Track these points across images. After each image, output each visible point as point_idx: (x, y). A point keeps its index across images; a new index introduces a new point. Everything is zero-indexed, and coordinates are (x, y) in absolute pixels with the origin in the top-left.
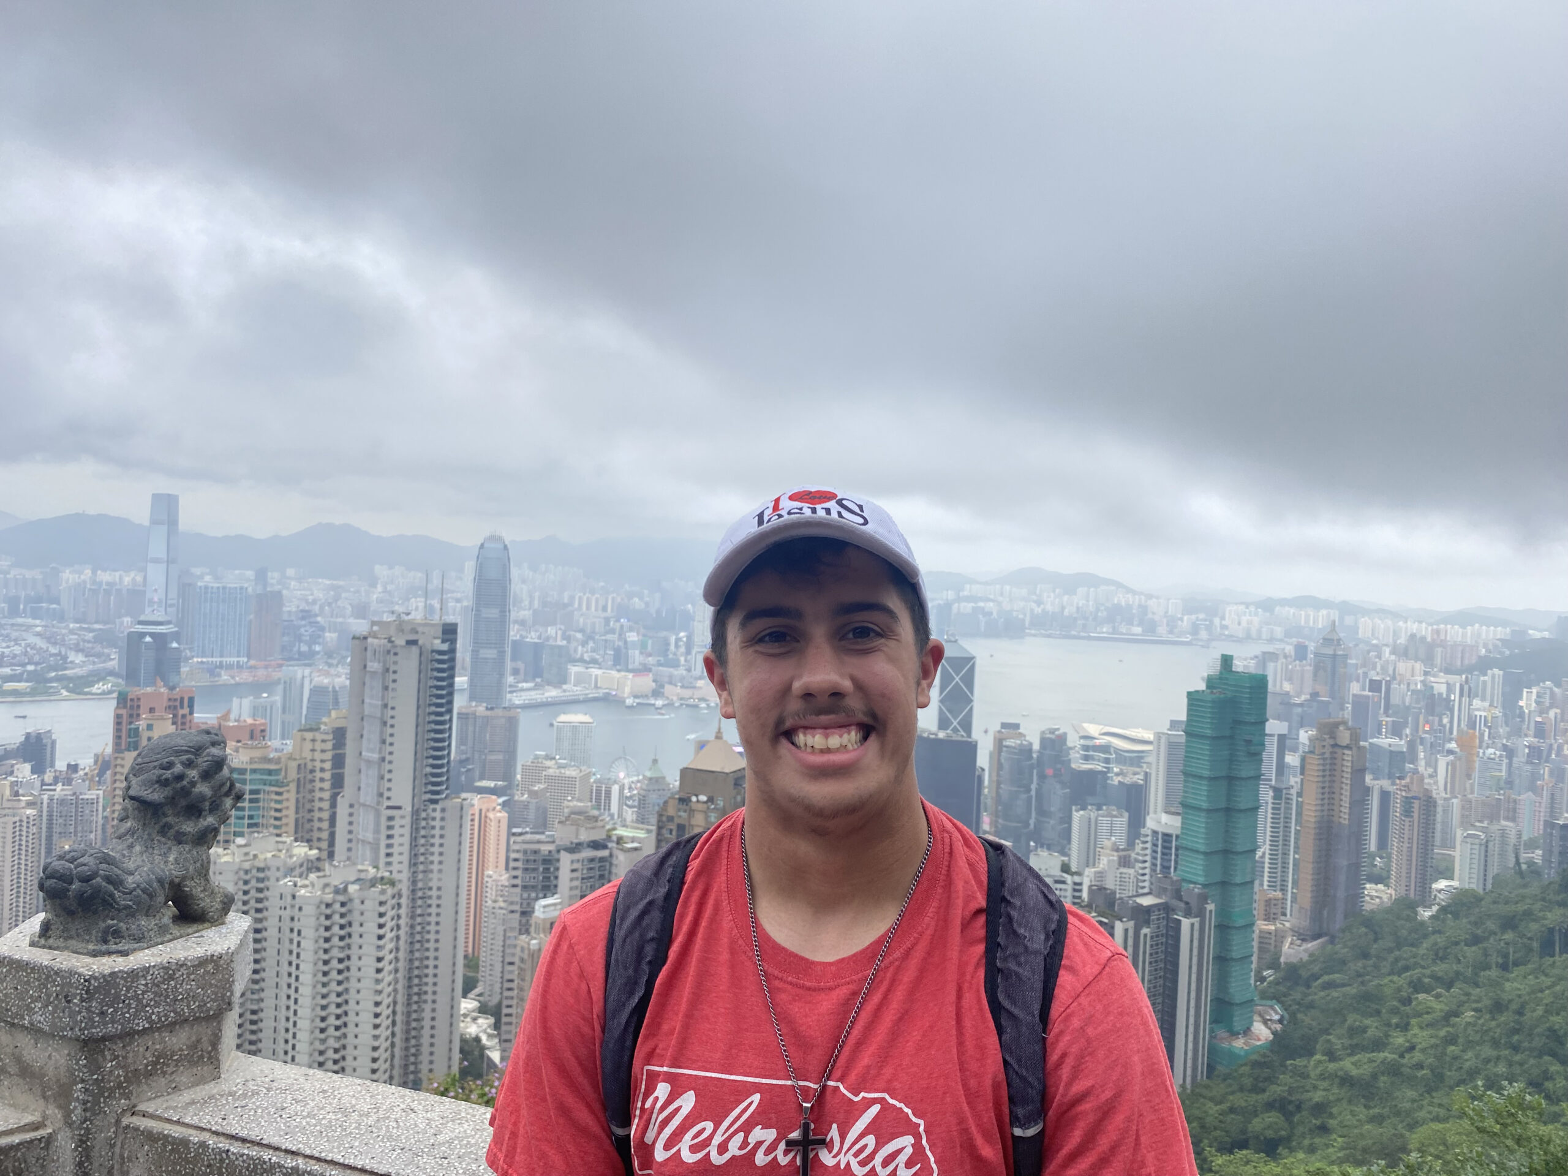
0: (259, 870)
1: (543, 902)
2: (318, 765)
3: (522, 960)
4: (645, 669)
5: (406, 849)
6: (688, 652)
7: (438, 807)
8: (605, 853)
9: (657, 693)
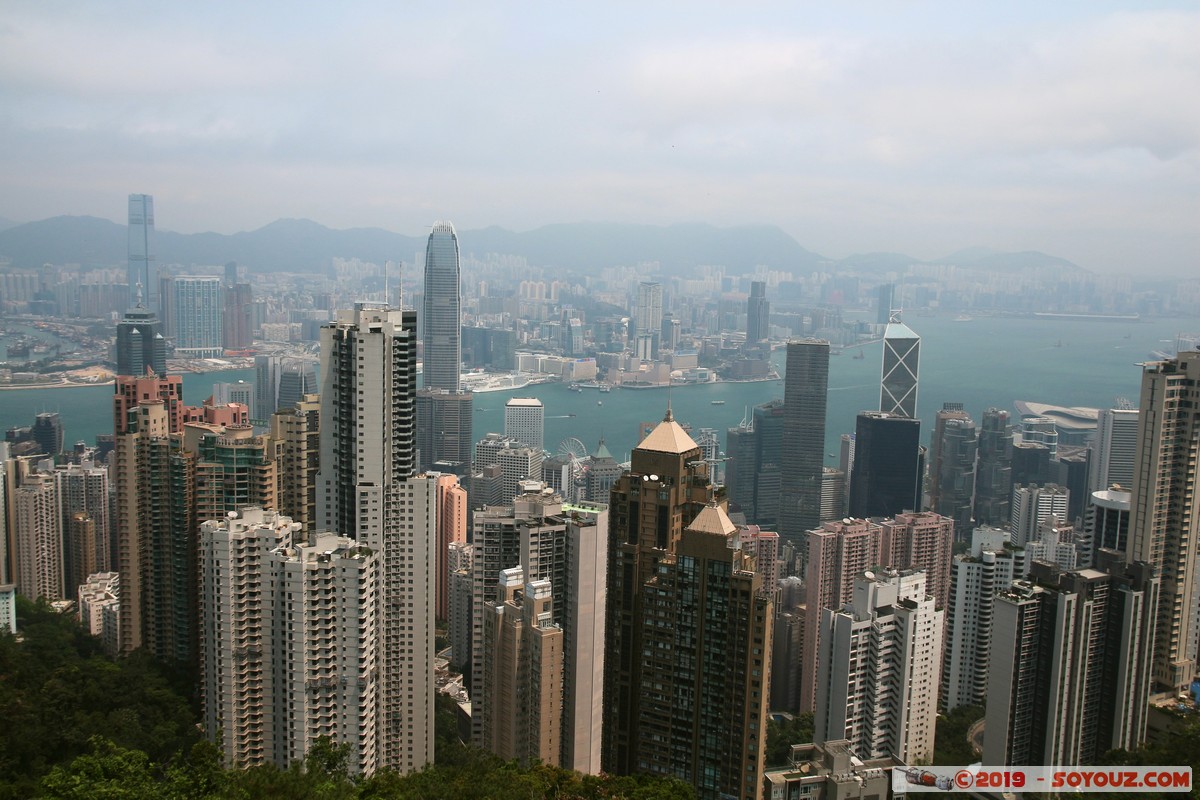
0: (252, 540)
1: (507, 572)
2: (295, 445)
3: (490, 623)
4: (590, 354)
5: (380, 523)
6: (630, 337)
7: (406, 485)
8: (562, 528)
9: (599, 377)
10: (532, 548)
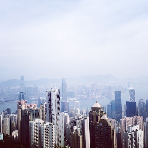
0: (37, 124)
1: (74, 127)
2: (43, 109)
3: (72, 135)
4: (86, 94)
5: (55, 120)
6: (92, 92)
7: (59, 114)
8: (82, 120)
9: (87, 98)
10: (78, 123)
